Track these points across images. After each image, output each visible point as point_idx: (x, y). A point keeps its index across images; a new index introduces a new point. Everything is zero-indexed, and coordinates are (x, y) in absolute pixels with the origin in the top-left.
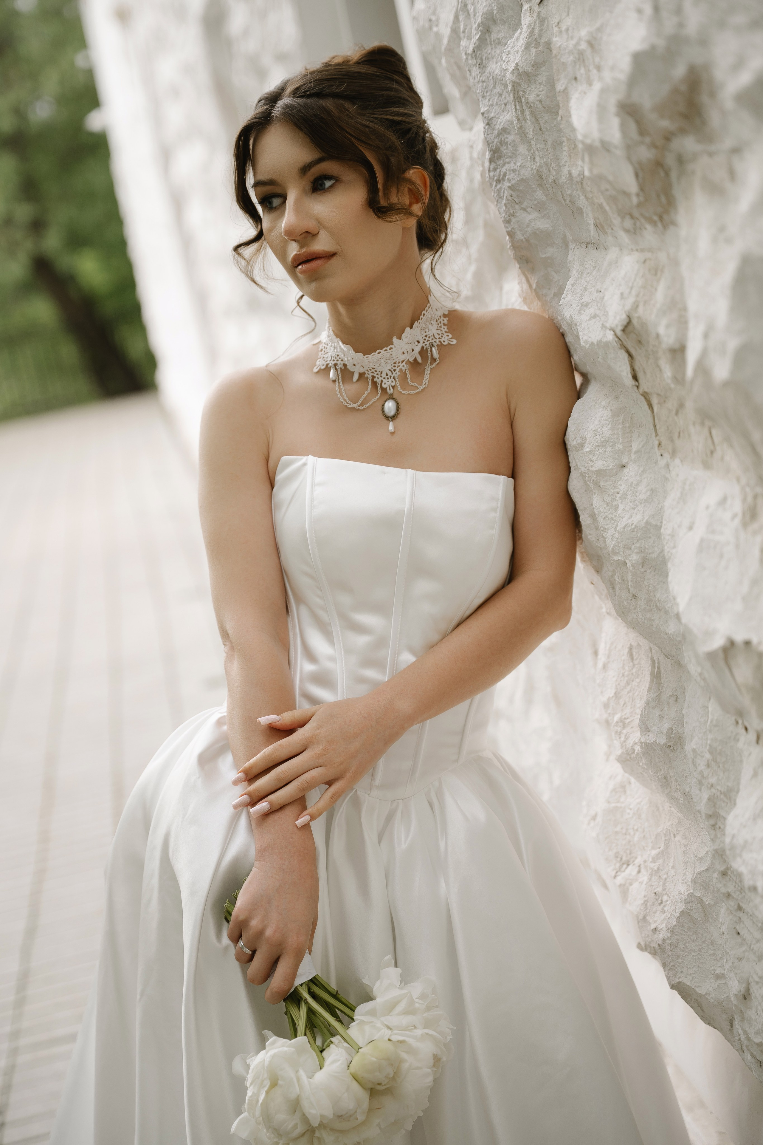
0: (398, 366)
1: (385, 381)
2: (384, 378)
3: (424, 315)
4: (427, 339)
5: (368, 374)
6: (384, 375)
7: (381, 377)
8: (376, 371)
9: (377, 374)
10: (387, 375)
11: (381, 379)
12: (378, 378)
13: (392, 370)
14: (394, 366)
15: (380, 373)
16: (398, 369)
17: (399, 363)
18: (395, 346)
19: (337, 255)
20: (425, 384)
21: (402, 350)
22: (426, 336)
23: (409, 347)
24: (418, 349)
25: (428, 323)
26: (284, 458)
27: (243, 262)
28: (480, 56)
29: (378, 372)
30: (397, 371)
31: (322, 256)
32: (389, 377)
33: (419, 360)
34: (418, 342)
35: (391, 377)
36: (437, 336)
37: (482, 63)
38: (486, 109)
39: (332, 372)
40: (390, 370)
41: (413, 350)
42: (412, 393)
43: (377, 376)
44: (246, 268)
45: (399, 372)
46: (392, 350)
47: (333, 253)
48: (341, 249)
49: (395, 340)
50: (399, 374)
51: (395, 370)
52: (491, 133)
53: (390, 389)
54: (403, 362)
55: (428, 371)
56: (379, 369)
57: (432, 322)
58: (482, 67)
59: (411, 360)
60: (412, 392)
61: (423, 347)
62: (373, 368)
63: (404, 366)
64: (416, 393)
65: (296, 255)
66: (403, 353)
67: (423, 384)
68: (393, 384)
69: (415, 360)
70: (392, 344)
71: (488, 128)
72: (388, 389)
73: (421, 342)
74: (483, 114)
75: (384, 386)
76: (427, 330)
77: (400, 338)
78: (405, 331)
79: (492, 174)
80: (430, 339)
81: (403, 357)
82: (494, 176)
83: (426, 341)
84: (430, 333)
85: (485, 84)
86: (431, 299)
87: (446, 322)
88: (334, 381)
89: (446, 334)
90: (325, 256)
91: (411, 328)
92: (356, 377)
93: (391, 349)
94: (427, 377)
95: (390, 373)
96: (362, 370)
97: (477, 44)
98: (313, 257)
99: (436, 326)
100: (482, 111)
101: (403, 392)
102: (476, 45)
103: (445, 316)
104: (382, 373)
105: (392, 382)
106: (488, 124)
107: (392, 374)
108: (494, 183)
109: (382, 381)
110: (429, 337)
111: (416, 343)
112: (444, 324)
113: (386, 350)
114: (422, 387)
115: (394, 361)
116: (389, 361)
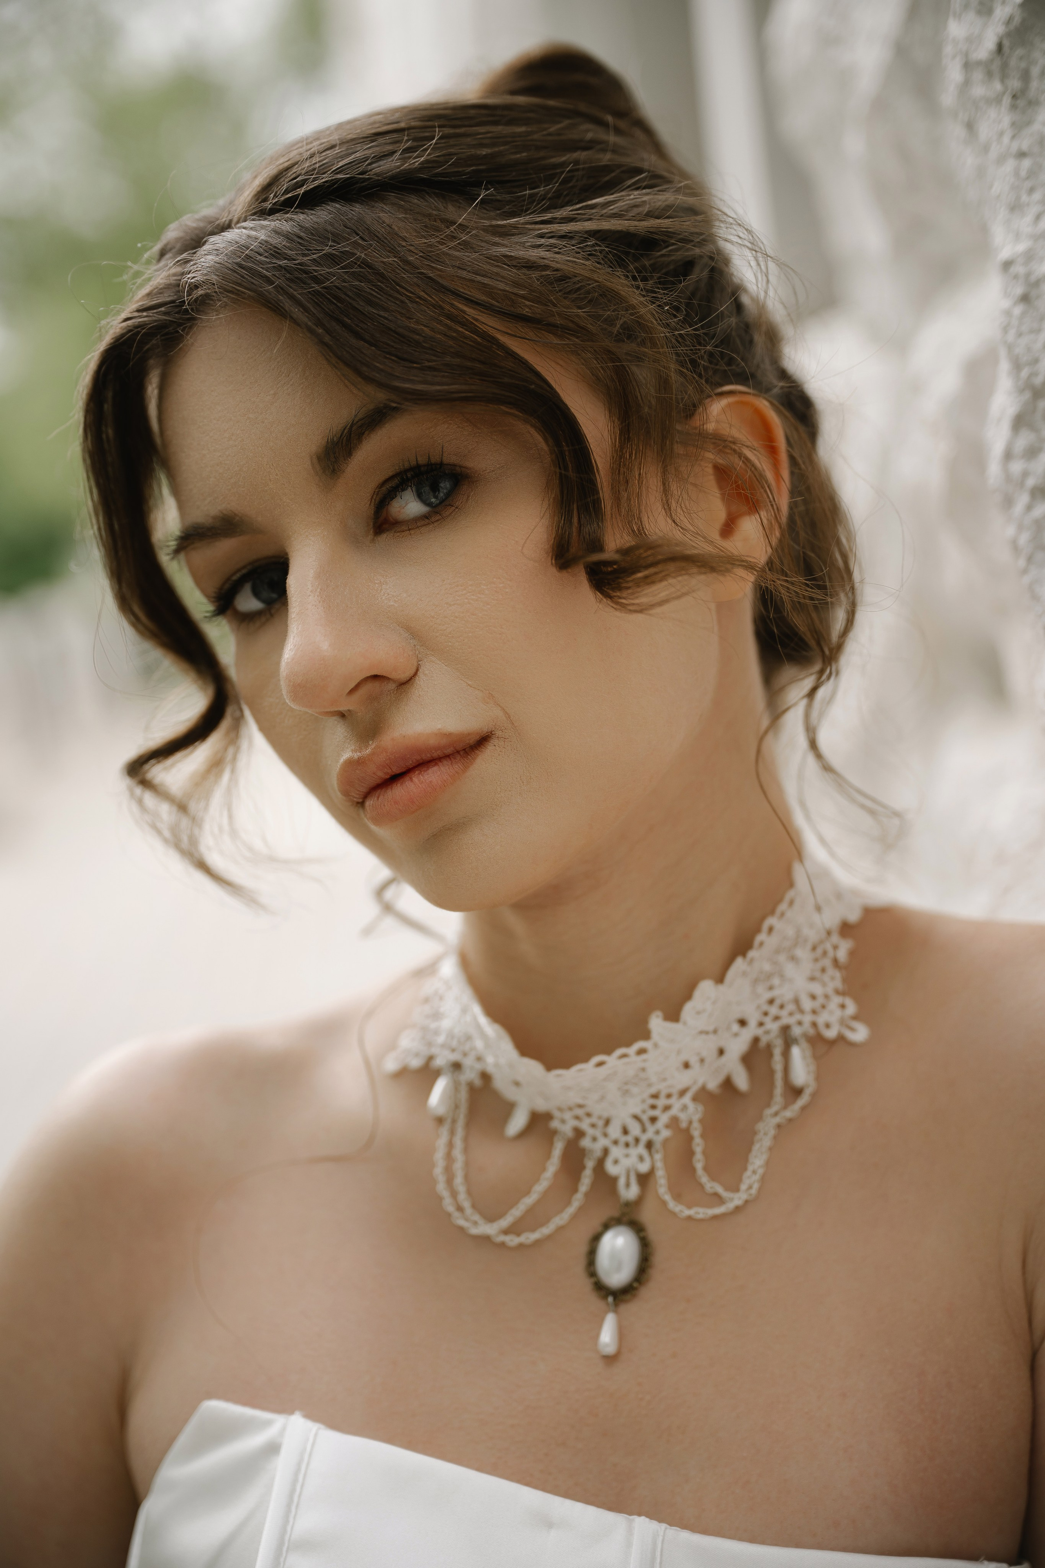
0: (667, 1108)
1: (616, 1152)
2: (616, 1142)
3: (771, 930)
4: (774, 1010)
5: (563, 1121)
6: (614, 1131)
7: (605, 1135)
8: (589, 1115)
9: (593, 1126)
10: (625, 1132)
11: (603, 1142)
12: (594, 1139)
13: (645, 1118)
14: (653, 1107)
15: (601, 1123)
16: (664, 1119)
17: (669, 1096)
18: (656, 1045)
19: (494, 741)
20: (750, 1187)
21: (684, 1057)
22: (771, 1002)
23: (708, 1046)
24: (738, 1046)
25: (782, 958)
26: (215, 1406)
27: (165, 810)
28: (1023, 65)
29: (594, 1120)
30: (660, 1124)
31: (439, 753)
32: (629, 1138)
33: (742, 1081)
34: (743, 1023)
35: (637, 1140)
36: (807, 1004)
37: (1024, 91)
38: (1021, 247)
39: (440, 1088)
40: (636, 1117)
41: (721, 1052)
42: (700, 1216)
43: (590, 1131)
44: (175, 830)
45: (667, 1126)
46: (644, 1056)
47: (478, 738)
48: (506, 713)
49: (656, 1023)
50: (666, 1133)
51: (653, 1120)
52: (1032, 331)
53: (628, 1185)
54: (682, 1093)
55: (767, 1128)
56: (599, 1110)
57: (799, 952)
58: (1021, 103)
59: (713, 1085)
60: (701, 1212)
61: (756, 1040)
62: (580, 1106)
63: (684, 1108)
64: (715, 1217)
65: (350, 763)
66: (687, 1065)
67: (743, 1187)
68: (644, 1168)
69: (728, 1084)
70: (646, 1035)
71: (1024, 314)
72: (622, 1182)
73: (752, 1023)
74: (1007, 265)
75: (611, 1169)
76: (776, 981)
77: (673, 1015)
78: (697, 994)
79: (1017, 467)
80: (784, 1013)
81: (684, 1079)
82: (1025, 474)
83: (767, 1020)
84: (784, 993)
85: (1026, 163)
86: (799, 874)
87: (842, 954)
88: (440, 1120)
89: (837, 1000)
90: (449, 751)
91: (720, 979)
92: (518, 1122)
93: (642, 1051)
94: (757, 1161)
95: (635, 1129)
96: (541, 1106)
97: (1017, 20)
98: (410, 764)
99: (807, 966)
100: (1005, 253)
101: (672, 1205)
102: (1012, 27)
103: (846, 929)
104: (607, 1122)
105: (641, 1159)
106: (1025, 299)
107: (644, 1130)
108: (1023, 499)
109: (606, 1152)
110: (782, 1007)
111: (736, 1027)
112: (836, 962)
113: (624, 1056)
114: (737, 1199)
115: (653, 1090)
116: (635, 1090)
